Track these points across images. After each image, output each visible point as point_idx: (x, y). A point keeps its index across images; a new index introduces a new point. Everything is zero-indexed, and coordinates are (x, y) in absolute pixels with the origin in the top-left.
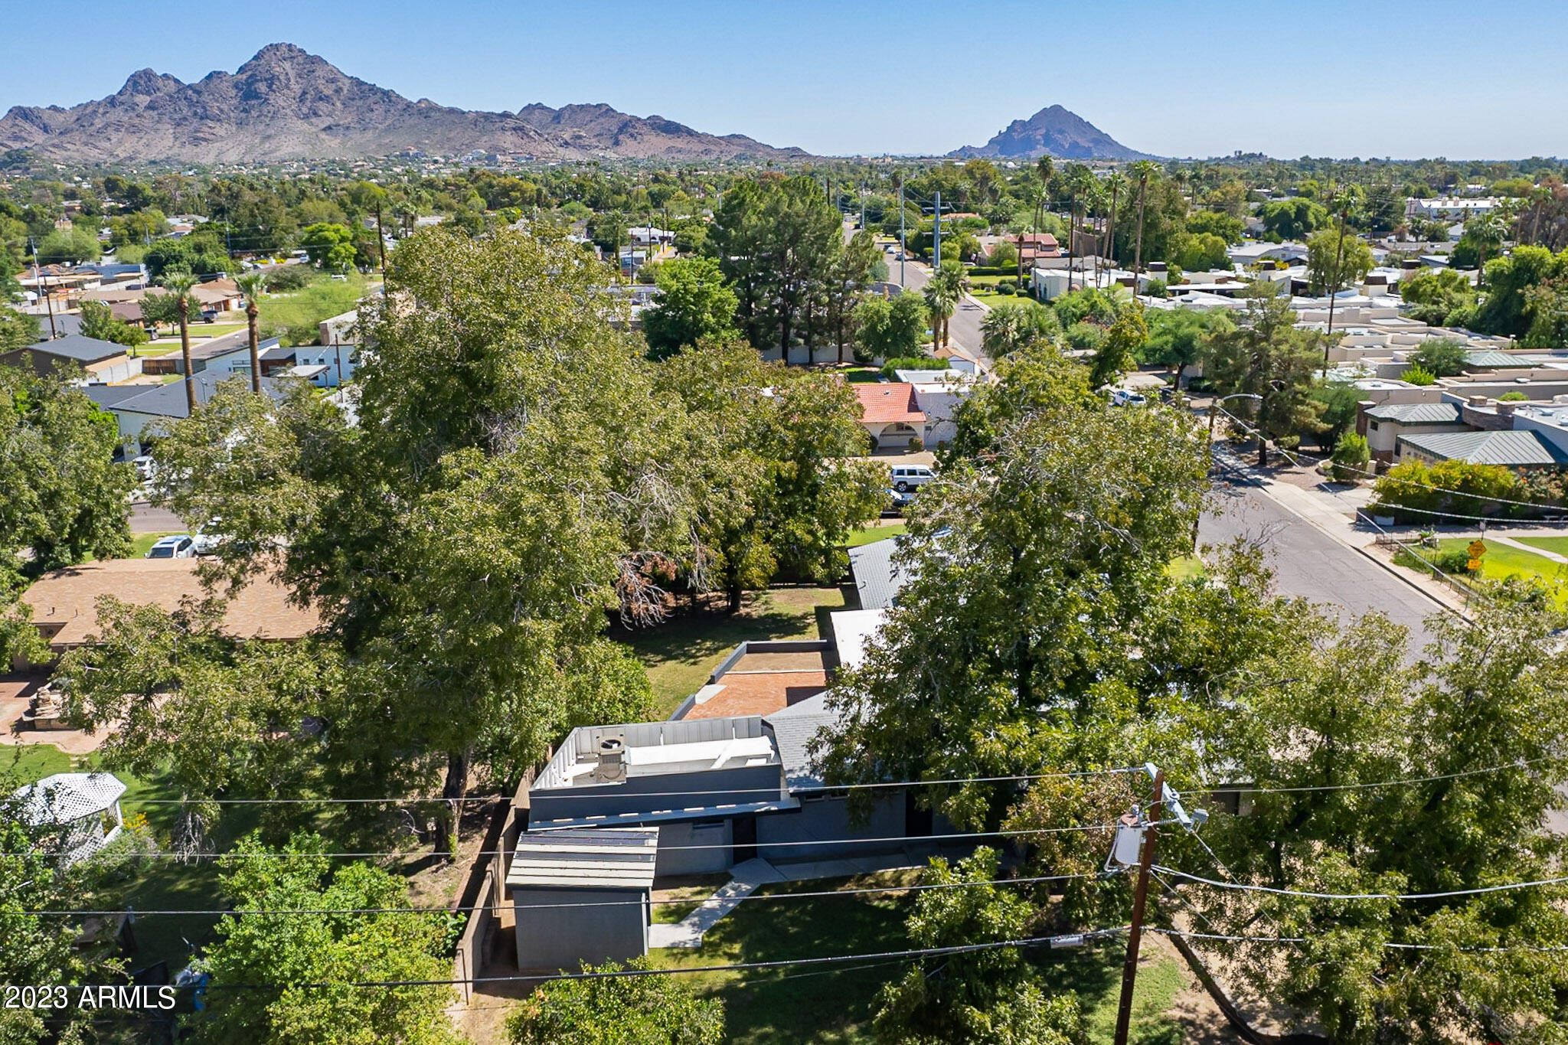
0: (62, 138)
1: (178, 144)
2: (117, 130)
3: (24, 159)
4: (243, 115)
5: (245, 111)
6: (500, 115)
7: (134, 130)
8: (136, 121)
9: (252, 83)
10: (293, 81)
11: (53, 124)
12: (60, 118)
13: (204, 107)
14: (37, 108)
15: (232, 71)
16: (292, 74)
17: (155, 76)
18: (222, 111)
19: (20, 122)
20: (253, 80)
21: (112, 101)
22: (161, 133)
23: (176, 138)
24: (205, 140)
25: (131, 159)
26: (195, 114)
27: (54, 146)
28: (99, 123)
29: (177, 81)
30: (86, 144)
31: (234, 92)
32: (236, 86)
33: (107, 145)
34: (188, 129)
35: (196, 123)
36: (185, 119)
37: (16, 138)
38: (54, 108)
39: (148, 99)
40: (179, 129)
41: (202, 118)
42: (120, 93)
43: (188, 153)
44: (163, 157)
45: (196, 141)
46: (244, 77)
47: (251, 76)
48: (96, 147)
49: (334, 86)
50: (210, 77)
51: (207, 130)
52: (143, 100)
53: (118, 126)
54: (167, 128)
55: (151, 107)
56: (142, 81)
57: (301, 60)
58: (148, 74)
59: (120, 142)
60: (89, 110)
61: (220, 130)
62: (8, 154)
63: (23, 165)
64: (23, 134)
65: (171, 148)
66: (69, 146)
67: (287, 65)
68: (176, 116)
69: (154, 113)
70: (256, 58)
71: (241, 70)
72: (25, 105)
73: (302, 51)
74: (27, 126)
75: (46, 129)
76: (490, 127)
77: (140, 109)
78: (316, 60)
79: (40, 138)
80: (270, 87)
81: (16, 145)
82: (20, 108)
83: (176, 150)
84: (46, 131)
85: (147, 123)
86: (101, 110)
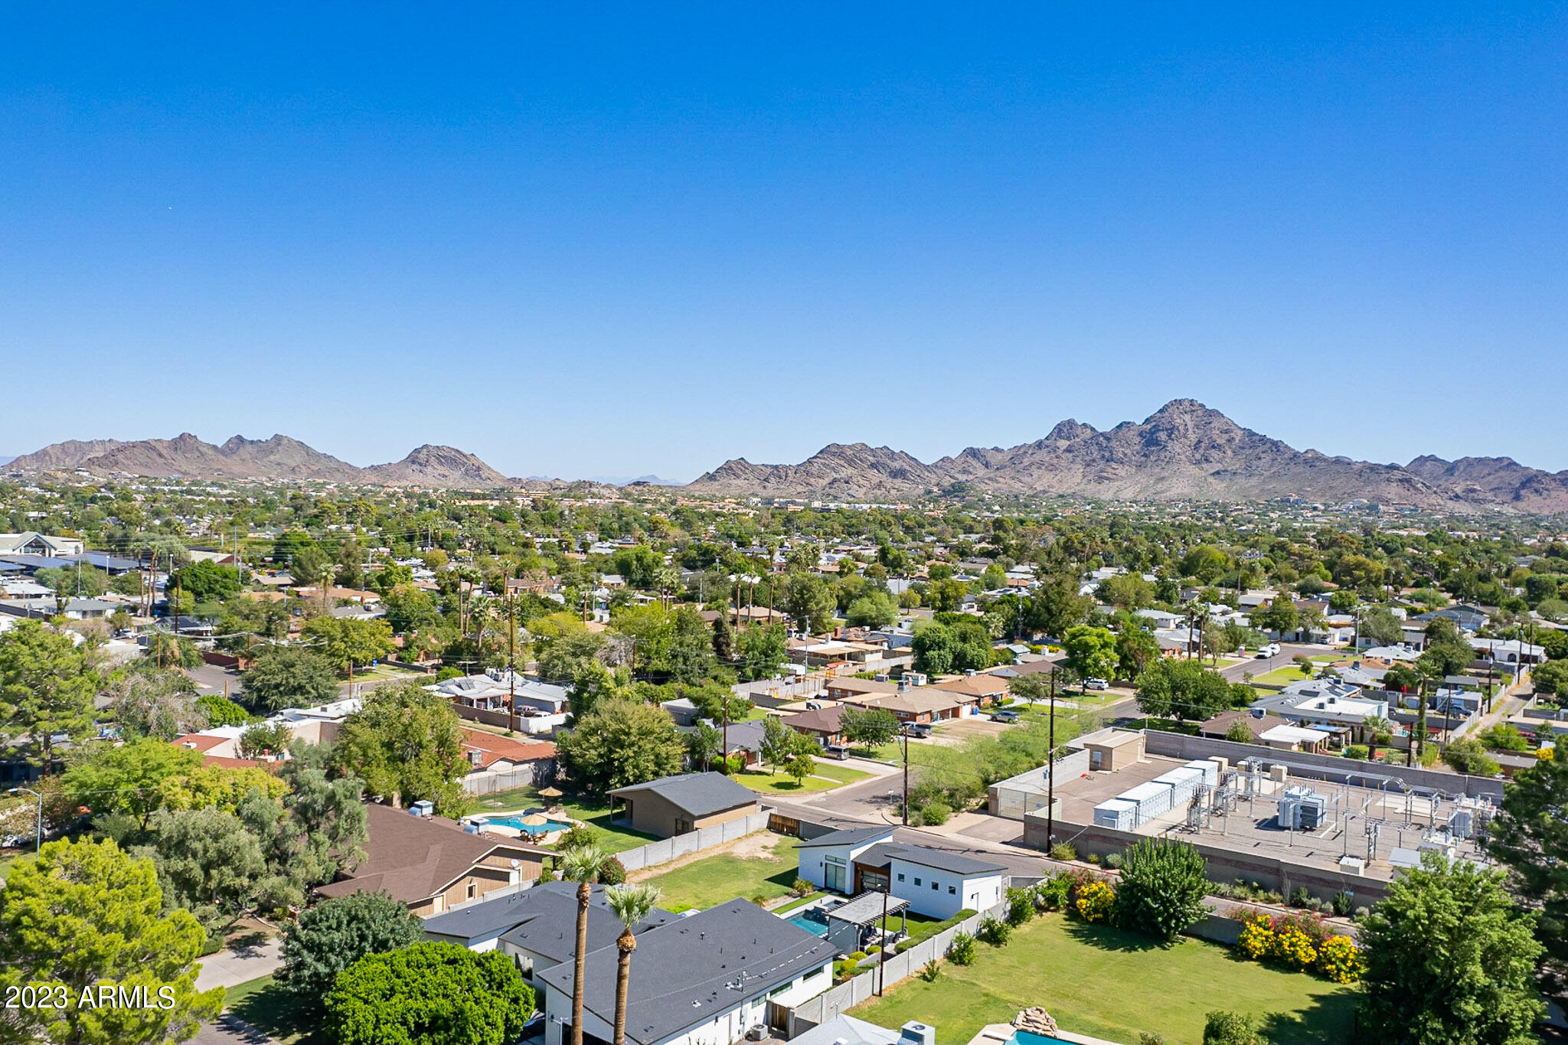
0: (998, 473)
1: (1085, 481)
2: (1039, 468)
3: (963, 490)
4: (1143, 459)
5: (1145, 455)
6: (1387, 467)
7: (1052, 468)
8: (1055, 461)
9: (1154, 433)
10: (1190, 431)
11: (993, 461)
12: (1000, 456)
13: (1111, 452)
14: (984, 449)
15: (1139, 422)
16: (1190, 425)
17: (1076, 425)
18: (1125, 455)
19: (970, 459)
20: (1156, 429)
21: (1039, 445)
22: (1073, 471)
23: (1084, 476)
24: (1107, 479)
25: (1045, 492)
26: (1103, 457)
27: (989, 479)
28: (1026, 461)
29: (1093, 429)
30: (1013, 478)
31: (1138, 439)
32: (1140, 434)
33: (1029, 479)
34: (1094, 469)
35: (1102, 464)
36: (1094, 461)
37: (965, 471)
38: (996, 449)
39: (1068, 443)
40: (1088, 469)
41: (1108, 461)
42: (1047, 438)
43: (1092, 489)
44: (1070, 491)
45: (1100, 479)
46: (1149, 427)
47: (1154, 427)
48: (1020, 481)
49: (1226, 436)
50: (1120, 427)
51: (1110, 470)
52: (1063, 444)
53: (1040, 465)
54: (1079, 469)
55: (1068, 450)
56: (1065, 429)
57: (1200, 413)
58: (1071, 423)
59: (1039, 478)
60: (1022, 450)
61: (1122, 471)
62: (953, 485)
63: (961, 494)
64: (971, 469)
65: (1078, 484)
66: (1000, 479)
67: (1187, 417)
68: (1087, 458)
69: (1070, 455)
70: (1161, 411)
71: (1147, 421)
72: (975, 447)
73: (1202, 406)
74: (974, 462)
75: (987, 465)
76: (1373, 476)
77: (1060, 452)
78: (1214, 414)
79: (981, 472)
80: (1169, 436)
81: (962, 478)
82: (971, 448)
83: (1082, 486)
84: (987, 467)
85: (1063, 463)
86: (1029, 451)
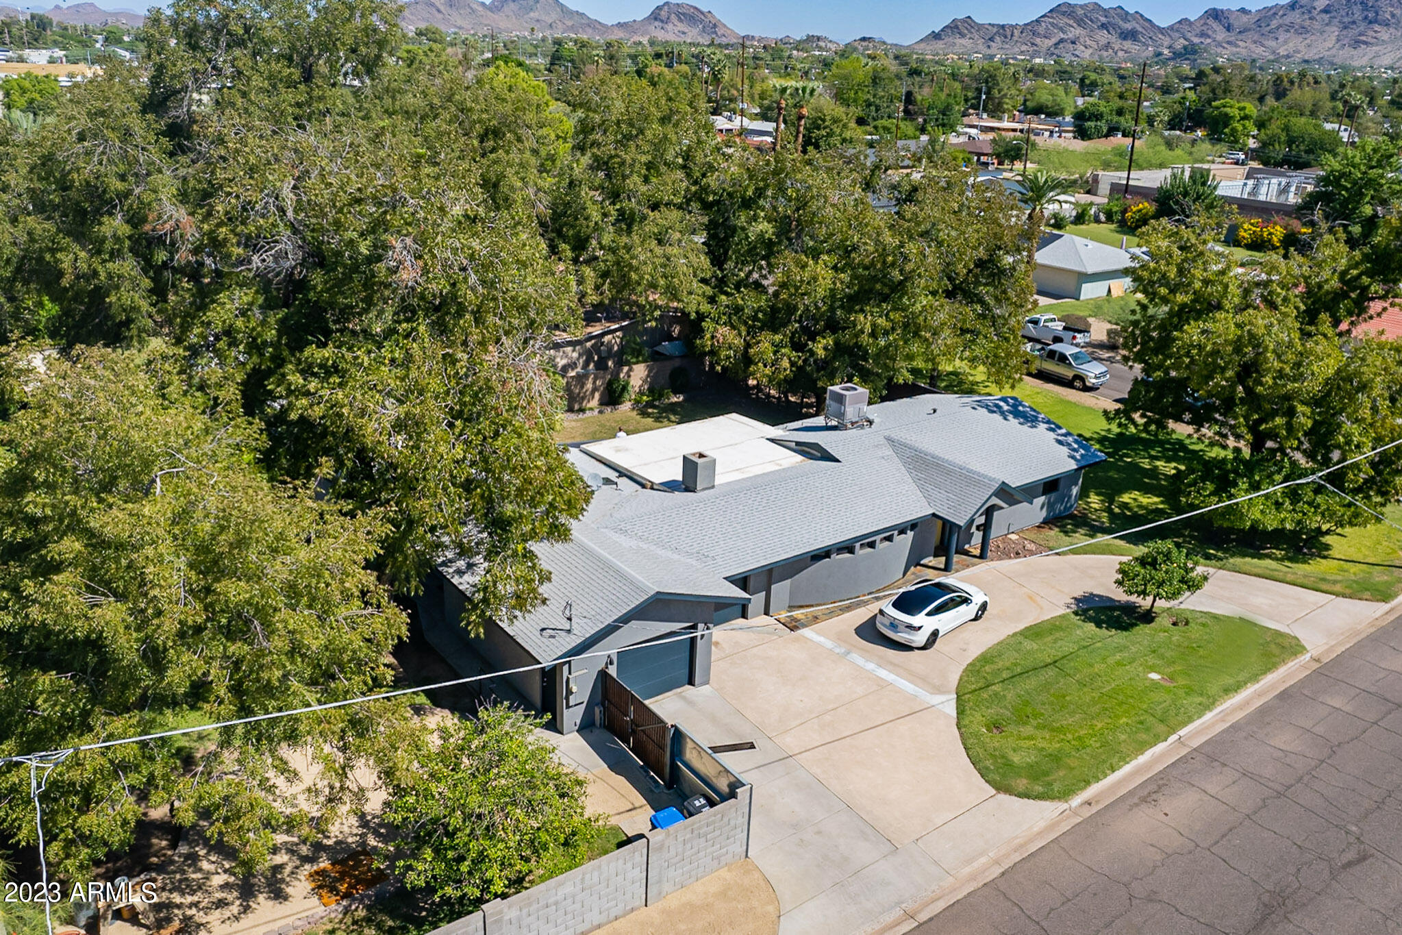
0: (1240, 37)
1: (1337, 46)
2: (1288, 31)
3: (1195, 53)
7: (1303, 30)
8: (1308, 23)
11: (1236, 24)
12: (1245, 18)
13: (1374, 14)
14: (1229, 10)
18: (1393, 16)
19: (1211, 21)
22: (1326, 35)
23: (1338, 40)
24: (1365, 43)
25: (1288, 56)
26: (1366, 18)
27: (1229, 43)
28: (1274, 24)
30: (1255, 42)
33: (1272, 44)
34: (1352, 32)
35: (1363, 26)
36: (1354, 22)
37: (1203, 35)
38: (1243, 11)
39: (1327, 3)
40: (1344, 32)
41: (1370, 22)
43: (1345, 54)
44: (1317, 57)
45: (1356, 43)
48: (1263, 45)
51: (1371, 33)
52: (1321, 4)
53: (1289, 27)
54: (1334, 31)
55: (1325, 11)
59: (1286, 42)
60: (1271, 13)
61: (1384, 34)
62: (1185, 48)
63: (1192, 57)
64: (1210, 33)
65: (1329, 49)
66: (1241, 43)
68: (1346, 20)
69: (1326, 17)
72: (1219, 7)
74: (1215, 25)
75: (1228, 28)
77: (1315, 13)
79: (1221, 35)
81: (1196, 40)
82: (1214, 9)
83: (1334, 51)
84: (1228, 30)
85: (1317, 25)
86: (1281, 13)
